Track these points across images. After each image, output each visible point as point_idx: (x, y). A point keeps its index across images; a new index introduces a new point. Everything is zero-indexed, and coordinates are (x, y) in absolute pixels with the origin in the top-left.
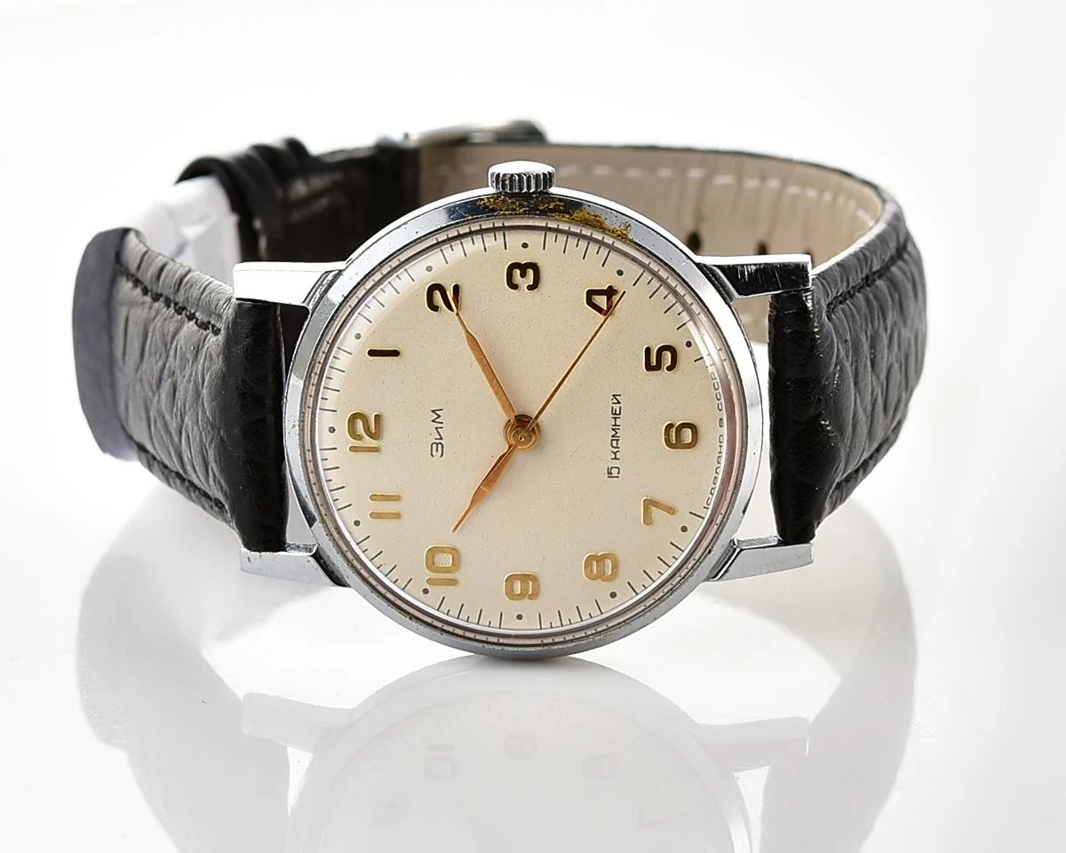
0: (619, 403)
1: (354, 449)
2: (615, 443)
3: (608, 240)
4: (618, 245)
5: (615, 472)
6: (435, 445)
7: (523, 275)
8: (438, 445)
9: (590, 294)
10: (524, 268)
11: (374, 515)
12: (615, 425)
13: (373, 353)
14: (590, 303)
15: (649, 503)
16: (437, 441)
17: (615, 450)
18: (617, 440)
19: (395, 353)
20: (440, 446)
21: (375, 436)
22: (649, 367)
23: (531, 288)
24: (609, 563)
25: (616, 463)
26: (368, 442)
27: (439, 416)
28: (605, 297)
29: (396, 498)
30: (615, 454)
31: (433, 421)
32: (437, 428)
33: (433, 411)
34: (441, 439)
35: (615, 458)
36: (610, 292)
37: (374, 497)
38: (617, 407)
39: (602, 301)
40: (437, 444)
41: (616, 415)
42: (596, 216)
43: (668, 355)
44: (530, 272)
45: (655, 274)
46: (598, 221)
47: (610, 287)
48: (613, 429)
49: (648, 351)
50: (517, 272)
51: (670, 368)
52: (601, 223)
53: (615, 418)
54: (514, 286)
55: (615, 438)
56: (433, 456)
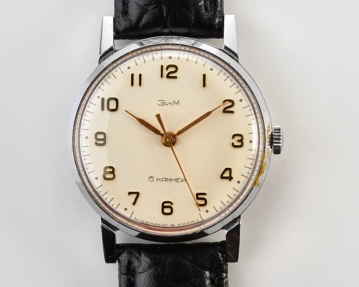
0: (182, 181)
1: (162, 66)
2: (164, 179)
3: (253, 178)
4: (251, 182)
5: (151, 179)
6: (163, 102)
7: (238, 141)
9: (230, 169)
10: (241, 141)
11: (132, 75)
12: (172, 180)
13: (204, 76)
14: (226, 169)
15: (138, 194)
16: (165, 103)
17: (161, 180)
18: (165, 181)
19: (204, 85)
20: (163, 104)
21: (168, 77)
22: (198, 194)
23: (233, 144)
24: (111, 176)
25: (155, 180)
26: (165, 73)
27: (176, 104)
28: (228, 176)
29: (140, 84)
30: (159, 180)
31: (174, 101)
32: (171, 103)
33: (178, 101)
34: (166, 105)
35: (157, 180)
36: (230, 178)
37: (140, 75)
38: (180, 180)
39: (227, 174)
40: (164, 103)
42: (263, 172)
43: (203, 202)
44: (239, 144)
45: (238, 197)
46: (261, 173)
47: (232, 178)
48: (170, 179)
49: (205, 194)
50: (239, 138)
51: (197, 203)
52: (261, 174)
53: (175, 180)
54: (233, 137)
55: (167, 180)
56: (159, 101)
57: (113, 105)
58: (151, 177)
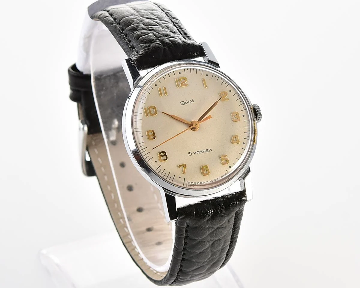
0: (210, 151)
1: (177, 80)
2: (198, 152)
8: (184, 103)
11: (160, 89)
13: (204, 80)
15: (185, 165)
16: (185, 103)
19: (206, 86)
20: (184, 104)
21: (182, 85)
24: (165, 158)
26: (180, 83)
27: (192, 102)
29: (166, 94)
31: (190, 100)
33: (193, 100)
37: (165, 88)
38: (208, 151)
41: (206, 151)
47: (239, 141)
49: (226, 156)
51: (221, 163)
53: (205, 151)
55: (200, 152)
56: (181, 102)
57: (152, 111)
58: (190, 153)
